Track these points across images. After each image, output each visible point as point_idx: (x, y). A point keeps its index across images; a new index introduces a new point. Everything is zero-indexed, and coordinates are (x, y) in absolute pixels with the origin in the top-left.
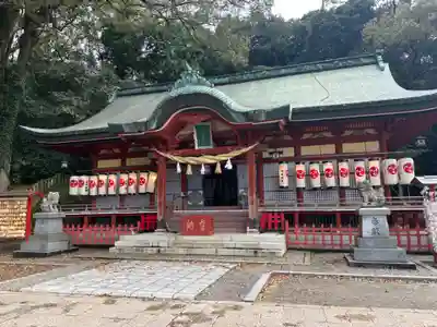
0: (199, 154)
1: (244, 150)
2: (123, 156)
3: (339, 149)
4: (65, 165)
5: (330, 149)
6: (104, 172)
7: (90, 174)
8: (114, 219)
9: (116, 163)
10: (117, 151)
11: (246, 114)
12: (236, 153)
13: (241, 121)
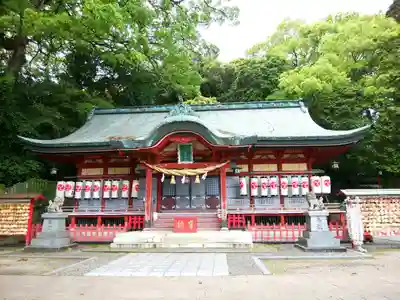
0: (182, 167)
1: (218, 166)
2: (106, 166)
3: (279, 168)
4: (54, 172)
5: (273, 168)
6: (89, 178)
7: (75, 180)
8: (99, 220)
9: (98, 171)
10: (100, 161)
11: (225, 139)
12: (211, 168)
13: (220, 144)
